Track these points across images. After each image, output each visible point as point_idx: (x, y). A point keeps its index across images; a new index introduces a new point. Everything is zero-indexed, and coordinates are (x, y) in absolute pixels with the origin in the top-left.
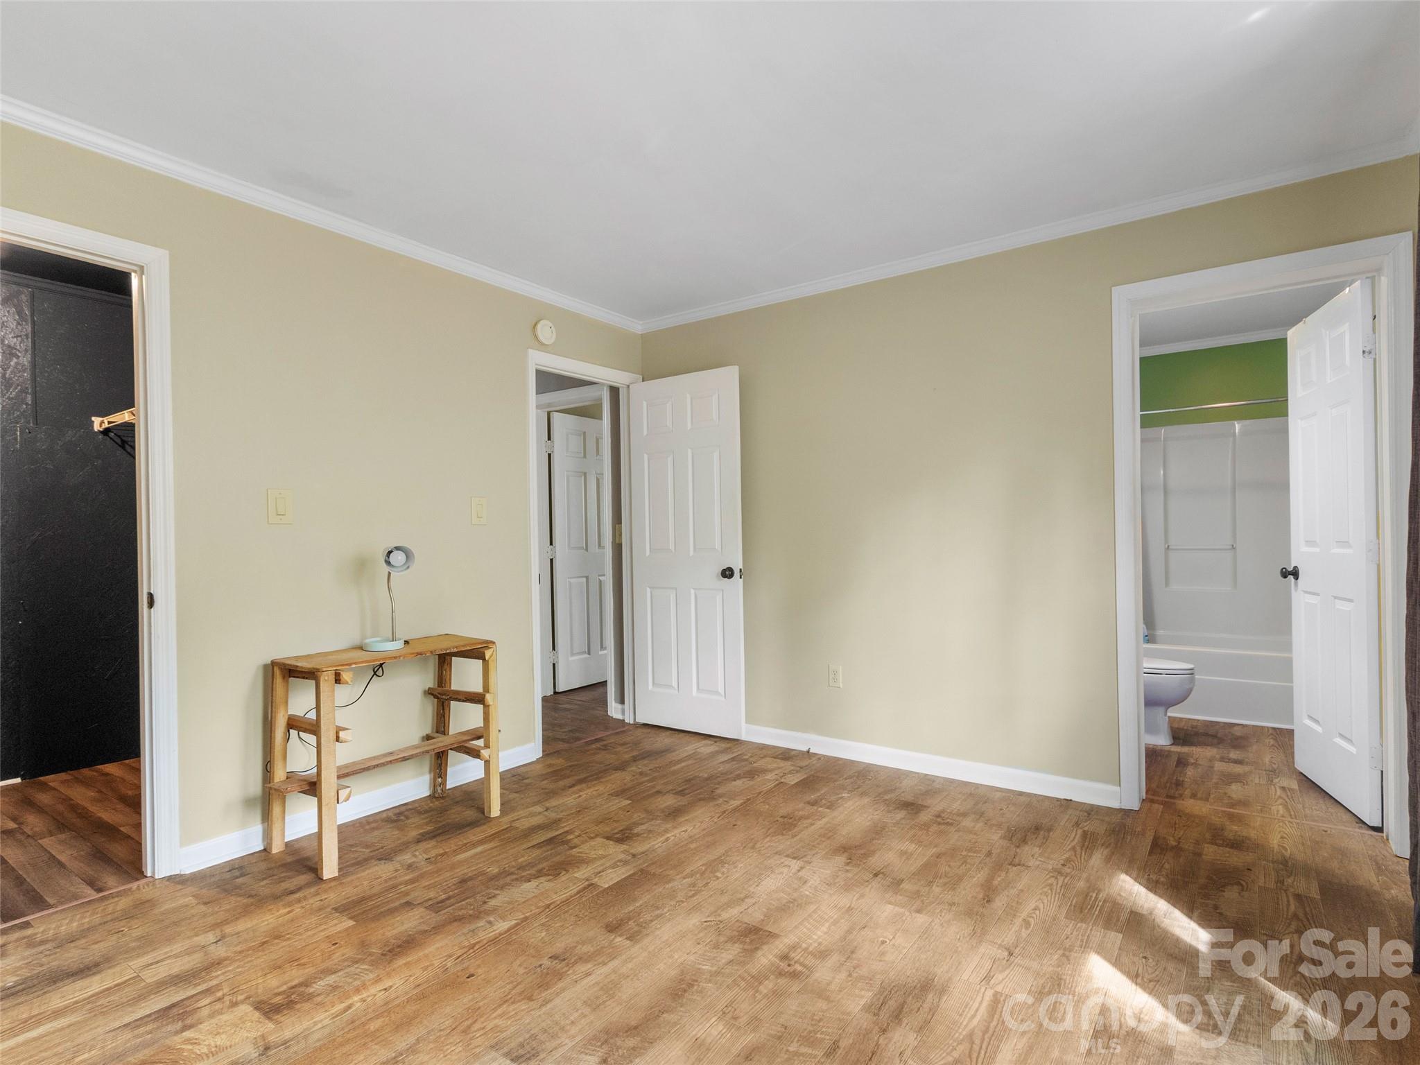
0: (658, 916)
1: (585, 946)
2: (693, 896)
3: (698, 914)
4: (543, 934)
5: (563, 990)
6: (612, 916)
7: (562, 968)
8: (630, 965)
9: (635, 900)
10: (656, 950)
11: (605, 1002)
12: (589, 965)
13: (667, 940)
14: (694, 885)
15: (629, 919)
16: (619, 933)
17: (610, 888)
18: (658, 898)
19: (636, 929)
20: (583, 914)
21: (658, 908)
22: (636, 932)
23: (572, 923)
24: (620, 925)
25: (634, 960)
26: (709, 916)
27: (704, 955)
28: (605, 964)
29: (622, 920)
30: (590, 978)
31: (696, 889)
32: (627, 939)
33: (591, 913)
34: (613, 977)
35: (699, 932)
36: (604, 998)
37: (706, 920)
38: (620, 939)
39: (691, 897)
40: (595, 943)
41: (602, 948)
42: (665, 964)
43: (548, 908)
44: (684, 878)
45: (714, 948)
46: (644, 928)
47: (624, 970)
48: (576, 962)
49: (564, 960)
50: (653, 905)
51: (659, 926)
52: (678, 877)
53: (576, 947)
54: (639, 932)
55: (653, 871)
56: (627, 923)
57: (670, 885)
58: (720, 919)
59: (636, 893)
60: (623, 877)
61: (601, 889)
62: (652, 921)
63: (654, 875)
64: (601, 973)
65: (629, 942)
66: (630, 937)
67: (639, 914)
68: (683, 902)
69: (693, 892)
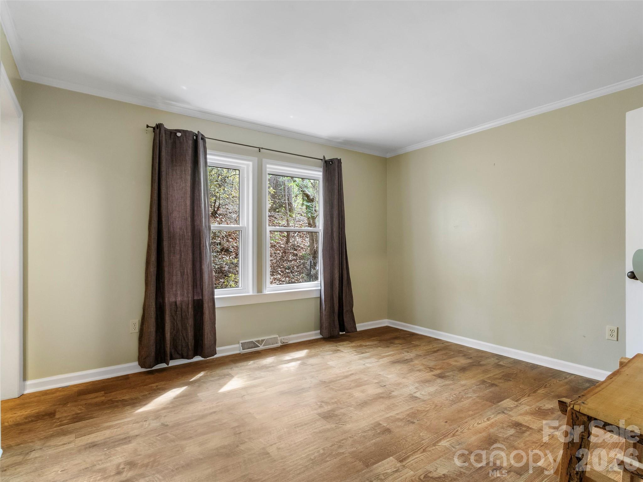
0: (365, 432)
1: (400, 425)
2: (343, 440)
3: (345, 429)
4: (421, 434)
5: (406, 411)
6: (388, 437)
7: (408, 418)
8: (381, 414)
9: (375, 444)
10: (369, 417)
11: (390, 405)
12: (397, 417)
13: (364, 420)
14: (340, 447)
15: (379, 433)
16: (384, 427)
17: (389, 456)
18: (362, 442)
19: (376, 428)
20: (403, 441)
21: (364, 436)
22: (377, 427)
23: (408, 437)
24: (384, 431)
25: (379, 415)
26: (341, 427)
27: (351, 412)
28: (391, 416)
29: (383, 434)
30: (397, 412)
31: (340, 444)
32: (381, 424)
33: (399, 441)
34: (388, 412)
35: (349, 421)
36: (391, 406)
37: (343, 426)
38: (384, 425)
39: (344, 439)
40: (396, 425)
41: (392, 423)
42: (367, 412)
43: (424, 450)
44: (343, 453)
45: (345, 414)
46: (372, 428)
47: (383, 413)
48: (403, 419)
49: (408, 421)
50: (366, 439)
51: (366, 427)
52: (346, 455)
53: (404, 425)
54: (375, 426)
55: (361, 463)
56: (381, 432)
57: (353, 450)
58: (336, 425)
59: (374, 448)
60: (380, 463)
61: (394, 456)
62: (368, 430)
63: (360, 460)
64: (392, 414)
65: (381, 423)
66: (379, 425)
67: (374, 435)
68: (350, 437)
69: (342, 442)
